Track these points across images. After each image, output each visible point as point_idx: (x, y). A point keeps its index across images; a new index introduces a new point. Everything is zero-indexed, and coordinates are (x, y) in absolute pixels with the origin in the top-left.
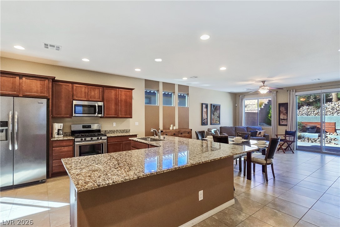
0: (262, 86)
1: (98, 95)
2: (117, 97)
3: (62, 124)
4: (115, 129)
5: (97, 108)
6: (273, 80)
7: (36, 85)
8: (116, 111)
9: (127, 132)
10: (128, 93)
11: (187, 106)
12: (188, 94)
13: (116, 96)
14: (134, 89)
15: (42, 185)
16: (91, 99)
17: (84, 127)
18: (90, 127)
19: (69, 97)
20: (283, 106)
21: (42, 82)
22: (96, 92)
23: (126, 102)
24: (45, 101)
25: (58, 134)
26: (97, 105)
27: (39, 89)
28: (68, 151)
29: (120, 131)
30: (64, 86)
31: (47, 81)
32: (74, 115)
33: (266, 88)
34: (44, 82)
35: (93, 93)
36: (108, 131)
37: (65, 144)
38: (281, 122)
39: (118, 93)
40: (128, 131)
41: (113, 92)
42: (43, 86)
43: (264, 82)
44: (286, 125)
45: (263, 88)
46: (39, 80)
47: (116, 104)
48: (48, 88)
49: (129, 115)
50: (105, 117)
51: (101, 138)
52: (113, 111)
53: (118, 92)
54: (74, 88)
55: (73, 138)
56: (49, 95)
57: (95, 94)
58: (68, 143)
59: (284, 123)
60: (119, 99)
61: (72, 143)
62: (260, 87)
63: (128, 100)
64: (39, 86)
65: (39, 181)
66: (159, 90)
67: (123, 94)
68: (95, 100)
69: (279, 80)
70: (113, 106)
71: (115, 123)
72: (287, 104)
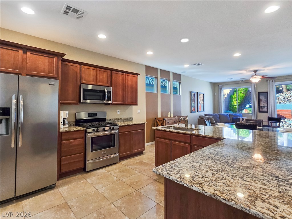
0: (254, 76)
1: (107, 80)
2: (125, 82)
3: (68, 112)
4: (120, 117)
5: (106, 94)
6: (265, 70)
7: (43, 62)
8: (123, 97)
9: (130, 121)
10: (134, 79)
11: (178, 94)
12: (180, 83)
13: (124, 81)
14: (139, 74)
16: (99, 84)
17: (89, 115)
18: (95, 114)
19: (77, 80)
20: (262, 95)
21: (51, 60)
22: (104, 76)
23: (132, 87)
24: (57, 83)
25: (64, 124)
26: (106, 90)
27: (46, 68)
28: (78, 145)
29: (124, 119)
30: (72, 66)
31: (55, 59)
32: (82, 101)
33: (258, 77)
34: (52, 59)
35: (101, 77)
36: (112, 119)
37: (75, 136)
38: (261, 109)
39: (125, 78)
40: (131, 119)
41: (120, 77)
42: (51, 64)
43: (255, 71)
45: (255, 77)
46: (47, 57)
47: (124, 90)
48: (58, 68)
49: (134, 102)
50: (113, 104)
51: (113, 128)
52: (121, 97)
53: (125, 76)
54: (83, 69)
55: (85, 129)
56: (58, 76)
57: (103, 78)
58: (78, 135)
59: (264, 110)
60: (126, 84)
61: (83, 135)
62: (252, 76)
63: (134, 85)
64: (47, 64)
65: (47, 187)
66: (157, 77)
67: (130, 79)
68: (103, 84)
69: (269, 71)
70: (120, 92)
71: (119, 111)
72: (267, 92)
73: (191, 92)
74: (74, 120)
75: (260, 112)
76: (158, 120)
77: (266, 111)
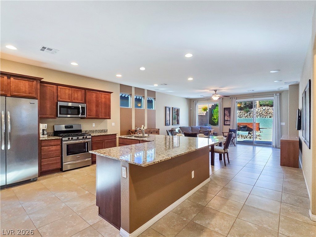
0: (214, 94)
1: (81, 97)
2: (98, 100)
3: (46, 125)
4: (95, 129)
5: (81, 109)
6: (222, 90)
7: (24, 86)
8: (97, 111)
9: (105, 132)
10: (107, 96)
11: (154, 109)
12: (155, 99)
13: (97, 98)
14: (112, 93)
15: (35, 183)
16: (74, 101)
17: (66, 127)
18: (72, 127)
19: (54, 98)
20: (227, 110)
21: (30, 83)
22: (79, 95)
23: (105, 104)
24: (36, 102)
25: (43, 134)
26: (80, 106)
27: (27, 90)
28: (56, 150)
29: (99, 131)
30: (49, 87)
31: (35, 83)
32: (59, 115)
33: (217, 95)
34: (32, 82)
35: (76, 95)
36: (88, 131)
37: (52, 143)
38: (225, 123)
40: (106, 131)
41: (94, 95)
42: (31, 86)
43: (216, 91)
44: (230, 125)
46: (28, 81)
47: (97, 106)
48: (36, 89)
49: (107, 116)
50: (87, 118)
51: (86, 137)
52: (94, 112)
53: (98, 95)
54: (59, 89)
55: (61, 138)
56: (37, 96)
57: (78, 96)
58: (56, 143)
59: (228, 123)
60: (100, 101)
61: (59, 143)
62: (213, 95)
63: (108, 102)
64: (27, 86)
65: (30, 180)
66: (132, 94)
67: (103, 97)
68: (78, 101)
69: (227, 90)
70: (94, 108)
71: (94, 124)
72: (230, 108)
73: (166, 107)
74: (52, 131)
75: (224, 125)
76: (131, 132)
77: (229, 124)
